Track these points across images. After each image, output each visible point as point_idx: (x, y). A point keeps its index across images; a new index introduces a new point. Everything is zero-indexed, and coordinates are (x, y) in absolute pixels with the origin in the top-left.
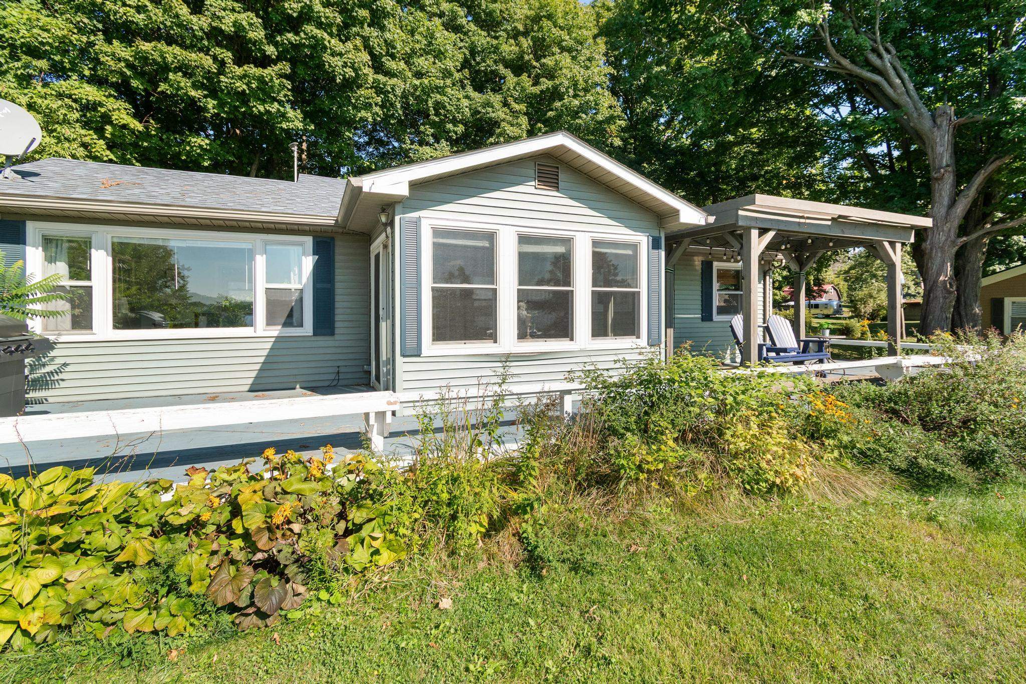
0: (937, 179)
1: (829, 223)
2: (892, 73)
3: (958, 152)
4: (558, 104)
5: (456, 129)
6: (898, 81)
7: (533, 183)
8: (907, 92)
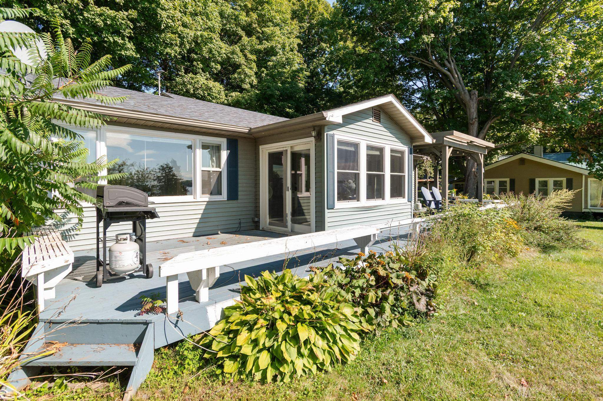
0: (472, 124)
1: (466, 144)
2: (454, 71)
3: (479, 112)
4: (274, 58)
5: (216, 67)
6: (456, 75)
7: (372, 119)
8: (460, 82)
